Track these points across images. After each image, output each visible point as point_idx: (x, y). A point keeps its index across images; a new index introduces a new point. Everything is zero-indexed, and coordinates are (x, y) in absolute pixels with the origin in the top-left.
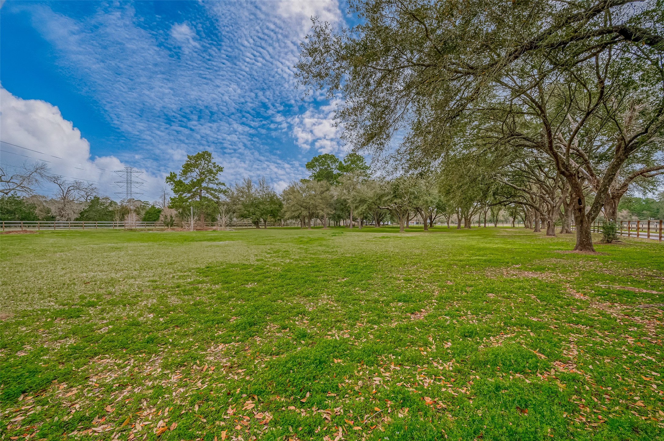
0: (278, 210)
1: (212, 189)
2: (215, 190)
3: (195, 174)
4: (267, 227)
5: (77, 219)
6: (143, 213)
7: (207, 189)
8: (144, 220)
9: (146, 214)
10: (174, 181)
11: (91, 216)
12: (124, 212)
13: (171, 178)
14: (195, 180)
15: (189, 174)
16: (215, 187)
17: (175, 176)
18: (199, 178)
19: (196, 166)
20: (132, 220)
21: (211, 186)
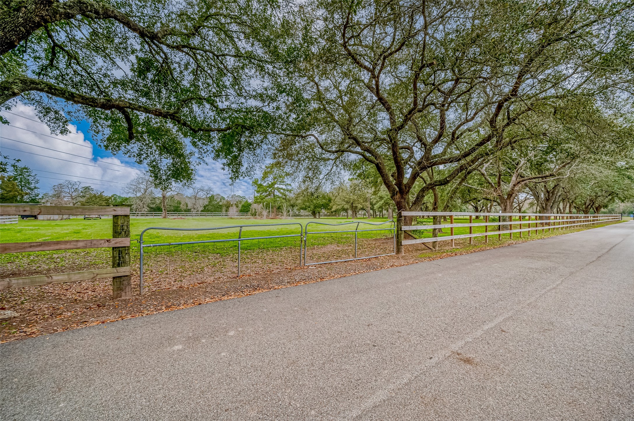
0: (327, 204)
1: (282, 189)
2: (284, 190)
3: (270, 179)
4: (321, 217)
5: (202, 211)
6: (240, 206)
7: (278, 189)
8: (241, 211)
9: (242, 207)
10: (257, 185)
11: (209, 209)
12: (228, 206)
13: (255, 182)
14: (270, 183)
15: (266, 179)
16: (284, 187)
17: (257, 181)
18: (273, 181)
19: (271, 172)
20: (233, 211)
21: (281, 186)
